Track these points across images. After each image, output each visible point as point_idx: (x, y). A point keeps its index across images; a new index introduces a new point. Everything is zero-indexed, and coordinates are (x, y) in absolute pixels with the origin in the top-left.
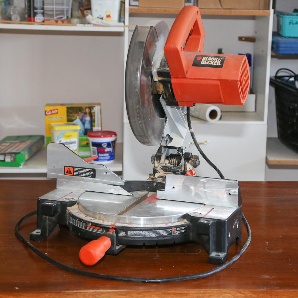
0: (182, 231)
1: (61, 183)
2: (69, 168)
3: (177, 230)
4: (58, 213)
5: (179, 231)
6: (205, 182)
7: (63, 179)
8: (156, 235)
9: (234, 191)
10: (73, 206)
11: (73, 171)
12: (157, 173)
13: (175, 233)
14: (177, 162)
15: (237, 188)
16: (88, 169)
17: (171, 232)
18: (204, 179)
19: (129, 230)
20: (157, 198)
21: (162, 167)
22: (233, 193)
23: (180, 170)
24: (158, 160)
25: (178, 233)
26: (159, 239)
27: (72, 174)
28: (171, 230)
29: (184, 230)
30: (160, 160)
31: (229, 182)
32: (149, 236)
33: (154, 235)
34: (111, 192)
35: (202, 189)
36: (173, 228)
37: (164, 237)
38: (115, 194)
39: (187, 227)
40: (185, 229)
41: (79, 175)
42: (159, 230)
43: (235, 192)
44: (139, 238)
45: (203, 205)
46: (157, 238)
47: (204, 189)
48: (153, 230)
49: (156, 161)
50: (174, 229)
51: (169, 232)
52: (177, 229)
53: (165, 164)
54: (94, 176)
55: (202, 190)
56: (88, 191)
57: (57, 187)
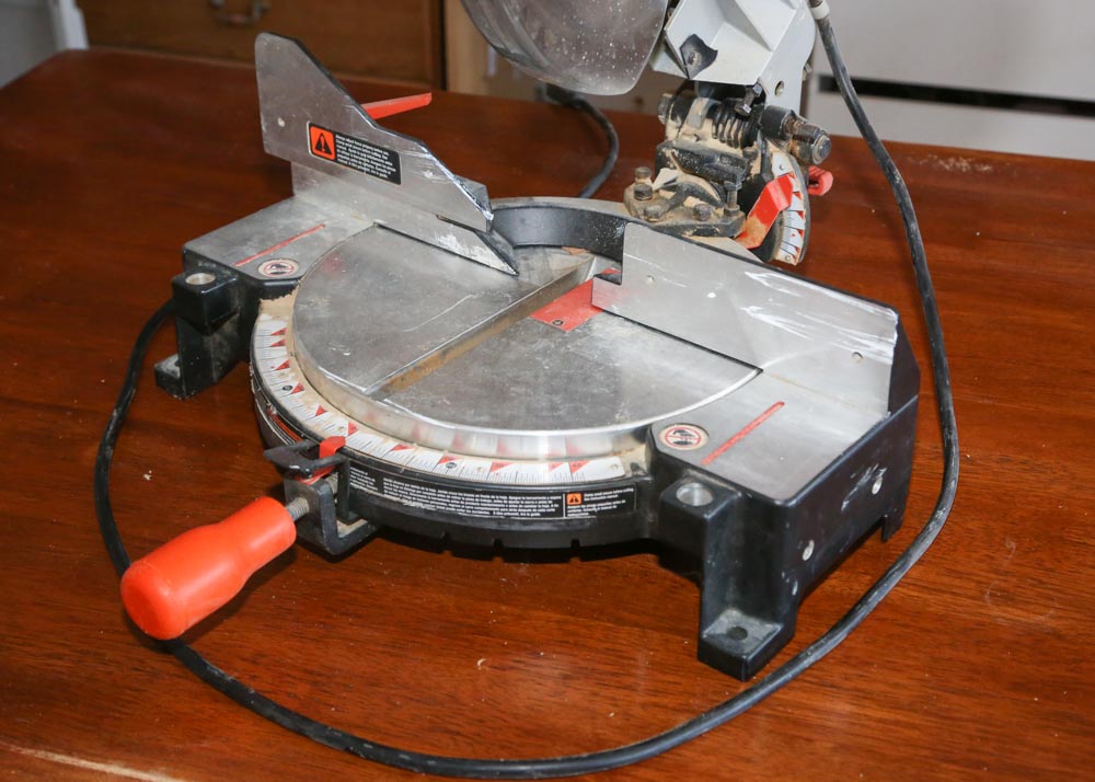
0: (606, 506)
1: (304, 178)
2: (322, 135)
3: (584, 503)
4: (234, 313)
5: (594, 505)
6: (766, 284)
7: (310, 166)
8: (491, 512)
9: (876, 346)
10: (281, 298)
11: (336, 148)
12: (668, 166)
13: (575, 513)
14: (740, 136)
15: (890, 340)
16: (377, 147)
17: (557, 506)
18: (764, 275)
19: (389, 476)
20: (594, 303)
21: (677, 153)
22: (871, 356)
23: (744, 172)
24: (679, 119)
25: (591, 513)
26: (506, 527)
27: (332, 157)
28: (555, 502)
29: (618, 502)
30: (684, 118)
31: (860, 309)
32: (461, 512)
33: (482, 512)
34: (449, 244)
35: (753, 312)
36: (566, 494)
37: (524, 523)
38: (460, 256)
39: (632, 490)
40: (621, 496)
41: (354, 165)
42: (503, 494)
43: (880, 353)
44: (426, 511)
45: (754, 372)
46: (499, 524)
47: (758, 312)
48: (479, 493)
49: (672, 119)
50: (570, 497)
51: (546, 505)
52: (583, 498)
53: (695, 138)
54: (395, 178)
55: (752, 315)
56: (381, 227)
57: (295, 191)
